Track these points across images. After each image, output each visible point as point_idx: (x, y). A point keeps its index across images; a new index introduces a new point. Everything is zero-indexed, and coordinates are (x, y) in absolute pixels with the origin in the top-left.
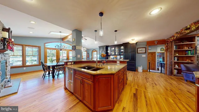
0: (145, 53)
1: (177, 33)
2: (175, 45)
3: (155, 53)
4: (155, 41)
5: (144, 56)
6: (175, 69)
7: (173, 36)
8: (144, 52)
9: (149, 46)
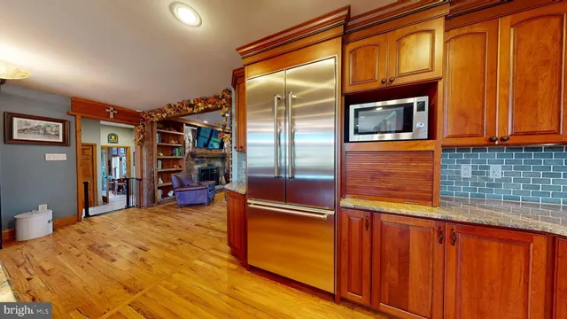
0: (65, 143)
1: (170, 106)
2: (158, 132)
3: (92, 146)
4: (108, 106)
5: (58, 156)
6: (159, 188)
7: (162, 111)
8: (61, 140)
9: (82, 117)
